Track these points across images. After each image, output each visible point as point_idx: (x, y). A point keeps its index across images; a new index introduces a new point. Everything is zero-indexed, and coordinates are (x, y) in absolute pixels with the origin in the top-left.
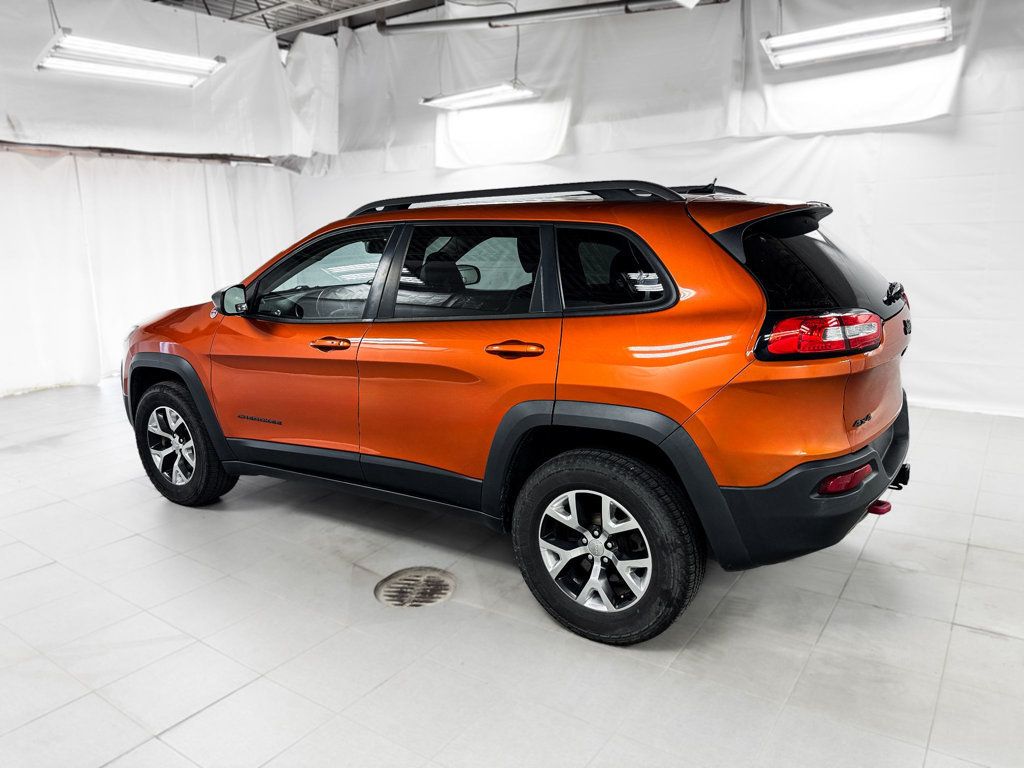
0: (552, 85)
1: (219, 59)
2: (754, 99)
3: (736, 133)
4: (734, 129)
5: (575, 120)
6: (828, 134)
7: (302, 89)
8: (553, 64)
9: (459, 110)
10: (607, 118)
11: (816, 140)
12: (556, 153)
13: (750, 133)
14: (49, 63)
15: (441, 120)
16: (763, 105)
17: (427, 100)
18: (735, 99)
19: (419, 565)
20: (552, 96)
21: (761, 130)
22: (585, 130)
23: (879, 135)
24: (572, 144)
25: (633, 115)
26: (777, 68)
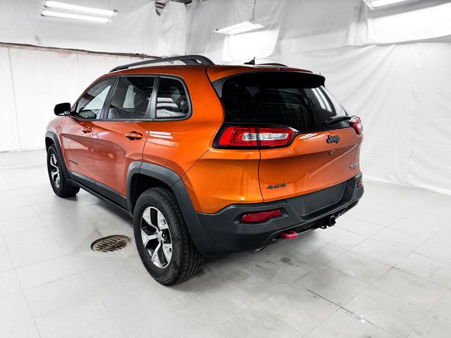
0: (273, 22)
1: (115, 11)
2: (363, 26)
3: (352, 44)
4: (351, 42)
5: (280, 38)
6: (398, 44)
7: (167, 26)
8: (274, 12)
9: (235, 35)
10: (295, 37)
11: (392, 46)
12: (271, 54)
13: (359, 44)
14: (45, 13)
15: (226, 39)
16: (366, 28)
17: (217, 30)
18: (353, 27)
19: (122, 234)
20: (273, 27)
21: (364, 42)
22: (284, 43)
23: (425, 44)
24: (278, 49)
25: (306, 36)
26: (372, 9)
